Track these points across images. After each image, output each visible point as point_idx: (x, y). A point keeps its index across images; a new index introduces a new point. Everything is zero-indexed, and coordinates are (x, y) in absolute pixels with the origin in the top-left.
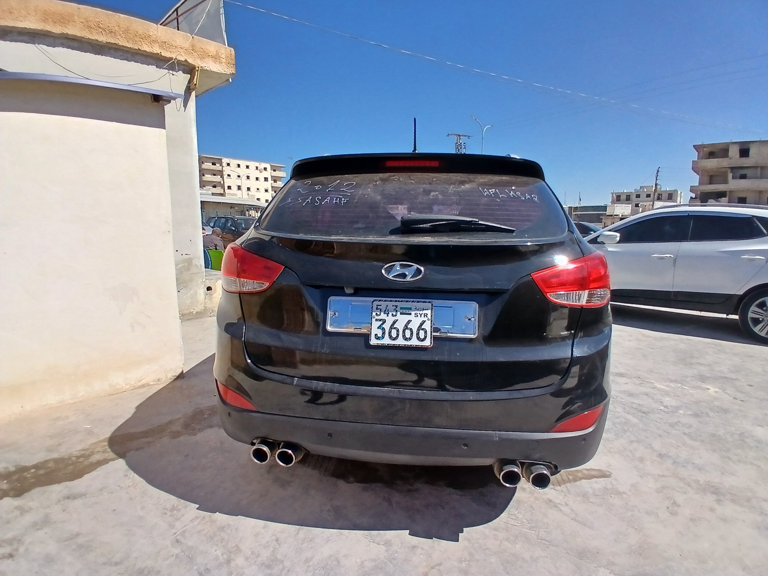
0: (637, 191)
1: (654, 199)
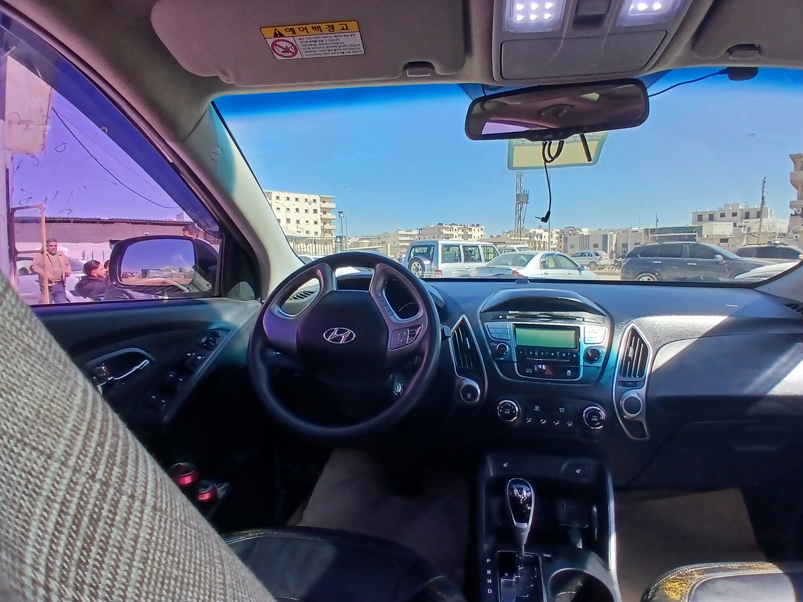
0: (720, 210)
1: (741, 219)
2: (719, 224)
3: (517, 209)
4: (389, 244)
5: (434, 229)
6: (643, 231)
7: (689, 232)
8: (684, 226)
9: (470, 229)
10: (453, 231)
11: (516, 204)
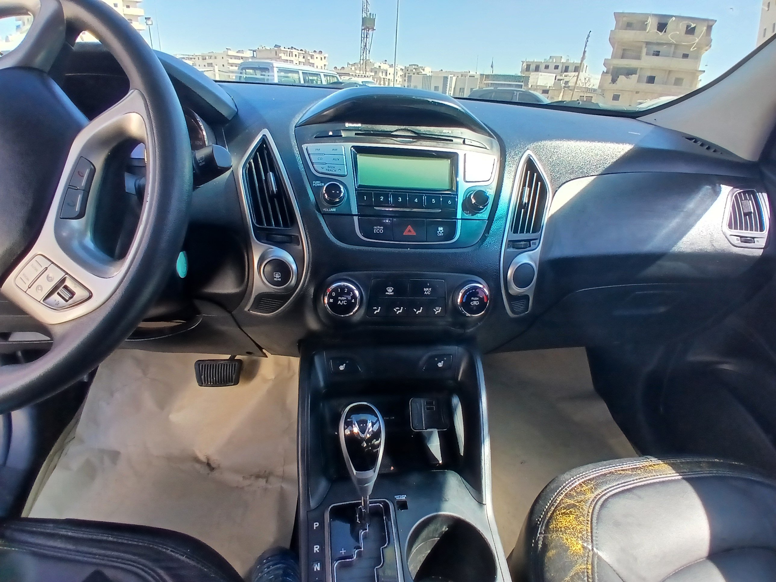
0: (546, 61)
1: (561, 72)
2: (544, 75)
3: (363, 36)
4: (216, 67)
5: (271, 52)
6: (479, 77)
7: (517, 82)
8: (513, 74)
9: (312, 56)
10: (292, 56)
11: (362, 30)
